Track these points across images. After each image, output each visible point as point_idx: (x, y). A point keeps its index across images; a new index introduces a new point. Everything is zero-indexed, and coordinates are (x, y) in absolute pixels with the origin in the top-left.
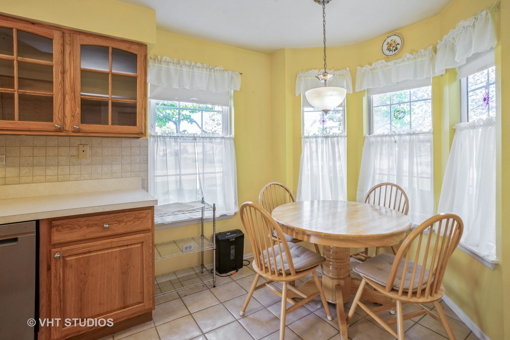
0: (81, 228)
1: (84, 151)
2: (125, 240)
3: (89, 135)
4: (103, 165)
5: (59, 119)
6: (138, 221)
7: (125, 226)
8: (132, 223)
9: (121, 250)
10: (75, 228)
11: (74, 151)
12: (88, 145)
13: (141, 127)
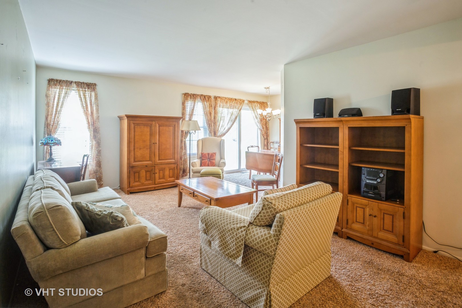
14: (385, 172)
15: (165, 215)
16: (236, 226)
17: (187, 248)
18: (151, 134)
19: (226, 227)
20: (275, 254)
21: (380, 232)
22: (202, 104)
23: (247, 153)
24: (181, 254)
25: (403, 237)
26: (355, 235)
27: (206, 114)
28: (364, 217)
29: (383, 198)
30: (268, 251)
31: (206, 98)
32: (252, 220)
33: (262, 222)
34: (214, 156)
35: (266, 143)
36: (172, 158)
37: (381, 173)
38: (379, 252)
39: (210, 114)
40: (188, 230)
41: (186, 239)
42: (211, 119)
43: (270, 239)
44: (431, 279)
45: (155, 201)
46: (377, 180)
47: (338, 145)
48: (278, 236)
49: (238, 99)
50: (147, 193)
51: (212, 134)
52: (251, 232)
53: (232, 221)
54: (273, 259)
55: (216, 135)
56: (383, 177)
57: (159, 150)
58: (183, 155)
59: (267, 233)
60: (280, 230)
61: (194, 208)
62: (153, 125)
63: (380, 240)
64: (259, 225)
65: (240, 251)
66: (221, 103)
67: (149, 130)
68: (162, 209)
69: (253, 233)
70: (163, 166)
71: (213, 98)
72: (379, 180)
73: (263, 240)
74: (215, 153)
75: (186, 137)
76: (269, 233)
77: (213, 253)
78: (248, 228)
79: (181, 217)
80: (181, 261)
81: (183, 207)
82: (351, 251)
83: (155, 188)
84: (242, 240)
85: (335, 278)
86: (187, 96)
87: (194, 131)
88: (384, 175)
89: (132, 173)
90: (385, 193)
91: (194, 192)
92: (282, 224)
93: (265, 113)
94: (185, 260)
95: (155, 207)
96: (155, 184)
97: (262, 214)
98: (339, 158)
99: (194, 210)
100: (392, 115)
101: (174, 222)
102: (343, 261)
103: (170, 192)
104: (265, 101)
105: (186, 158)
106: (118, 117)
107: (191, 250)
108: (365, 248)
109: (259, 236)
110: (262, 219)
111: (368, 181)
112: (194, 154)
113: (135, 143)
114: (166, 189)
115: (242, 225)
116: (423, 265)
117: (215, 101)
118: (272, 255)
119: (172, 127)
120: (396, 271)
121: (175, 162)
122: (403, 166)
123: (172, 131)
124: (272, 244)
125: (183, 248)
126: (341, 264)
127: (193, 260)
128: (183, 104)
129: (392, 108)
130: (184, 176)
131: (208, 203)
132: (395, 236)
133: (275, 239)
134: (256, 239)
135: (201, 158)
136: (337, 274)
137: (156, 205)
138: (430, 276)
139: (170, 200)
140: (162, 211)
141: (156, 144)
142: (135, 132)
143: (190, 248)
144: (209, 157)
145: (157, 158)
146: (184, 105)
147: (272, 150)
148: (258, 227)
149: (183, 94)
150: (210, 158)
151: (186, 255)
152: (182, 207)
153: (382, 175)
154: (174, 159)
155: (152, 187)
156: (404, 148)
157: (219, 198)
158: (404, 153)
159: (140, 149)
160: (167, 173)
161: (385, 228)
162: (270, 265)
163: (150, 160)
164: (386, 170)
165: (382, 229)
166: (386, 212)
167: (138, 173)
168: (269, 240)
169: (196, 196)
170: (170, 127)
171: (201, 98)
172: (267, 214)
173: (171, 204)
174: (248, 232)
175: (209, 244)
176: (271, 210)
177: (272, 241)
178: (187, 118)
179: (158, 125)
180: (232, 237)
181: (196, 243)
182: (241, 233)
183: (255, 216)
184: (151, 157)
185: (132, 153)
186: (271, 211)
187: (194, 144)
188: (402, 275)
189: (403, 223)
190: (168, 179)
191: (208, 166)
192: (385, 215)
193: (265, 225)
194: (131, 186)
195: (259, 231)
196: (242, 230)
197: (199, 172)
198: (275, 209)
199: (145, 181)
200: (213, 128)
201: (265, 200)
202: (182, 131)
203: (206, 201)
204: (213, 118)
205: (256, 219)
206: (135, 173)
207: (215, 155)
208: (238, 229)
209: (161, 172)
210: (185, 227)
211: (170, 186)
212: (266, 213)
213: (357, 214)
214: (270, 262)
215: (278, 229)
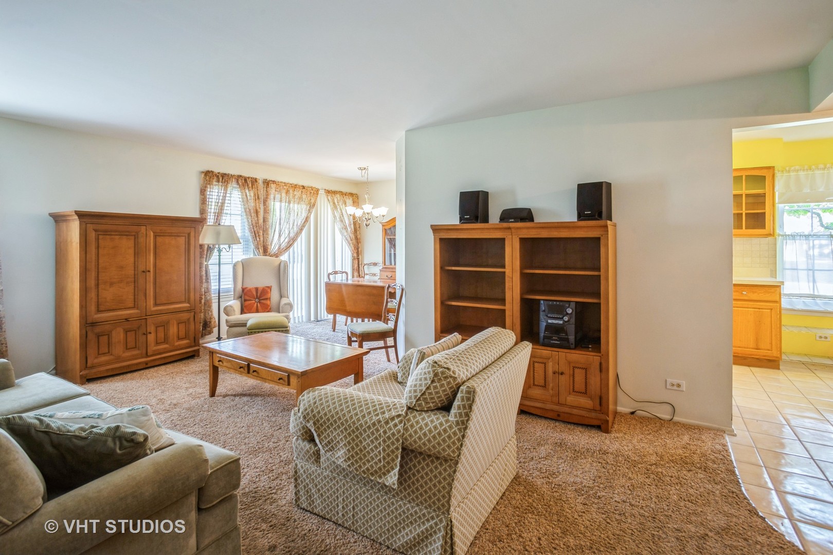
2: (757, 305)
13: (770, 229)
14: (573, 305)
15: (186, 416)
16: (383, 418)
17: (257, 474)
18: (138, 252)
19: (362, 422)
20: (459, 456)
21: (570, 396)
22: (240, 194)
23: (328, 285)
24: (247, 490)
25: (601, 398)
26: (532, 407)
27: (248, 212)
28: (545, 378)
29: (572, 344)
30: (448, 451)
31: (248, 181)
32: (411, 403)
33: (431, 404)
34: (267, 292)
35: (356, 266)
36: (184, 300)
37: (569, 307)
38: (569, 426)
39: (257, 212)
40: (247, 440)
41: (247, 457)
42: (257, 223)
43: (450, 430)
44: (638, 451)
45: (155, 391)
46: (562, 318)
47: (504, 267)
48: (465, 422)
49: (308, 187)
50: (129, 375)
51: (260, 250)
52: (414, 423)
53: (371, 409)
54: (457, 463)
55: (267, 252)
56: (571, 313)
57: (155, 283)
58: (203, 293)
59: (444, 420)
60: (467, 412)
61: (245, 395)
62: (143, 233)
63: (569, 408)
64: (426, 409)
65: (393, 460)
66: (277, 192)
67: (133, 245)
68: (175, 405)
69: (417, 425)
70: (165, 318)
71: (260, 182)
72: (566, 319)
73: (439, 434)
74: (270, 288)
75: (208, 258)
76: (447, 421)
77: (325, 474)
78: (405, 417)
79: (224, 416)
80: (251, 503)
81: (221, 396)
82: (531, 432)
83: (147, 364)
84: (398, 440)
85: (524, 477)
86: (209, 176)
87: (226, 246)
88: (573, 311)
89: (91, 336)
90: (574, 337)
91: (248, 365)
92: (471, 402)
93: (358, 213)
94: (260, 499)
95: (157, 404)
96: (147, 355)
97: (432, 389)
98: (506, 287)
99: (245, 399)
100: (578, 220)
101: (210, 428)
102: (526, 449)
103: (184, 369)
104: (354, 191)
105: (208, 298)
106: (50, 216)
107: (265, 477)
108: (549, 423)
109: (431, 428)
110: (432, 398)
111: (550, 321)
112: (227, 291)
113: (98, 272)
114: (172, 364)
115: (394, 413)
116: (625, 434)
117: (265, 189)
118: (455, 457)
119: (184, 238)
120: (598, 449)
121: (190, 307)
122: (597, 295)
123: (184, 245)
124: (455, 438)
125: (248, 477)
126: (524, 454)
127: (275, 496)
128: (203, 192)
129: (577, 210)
130: (205, 335)
131: (283, 383)
132: (589, 399)
133: (460, 430)
134: (425, 434)
135: (241, 297)
136: (524, 470)
137: (159, 398)
138: (637, 447)
139: (187, 385)
140: (178, 410)
141: (147, 273)
142: (98, 247)
143: (261, 473)
144: (259, 295)
145: (152, 302)
146: (204, 195)
147: (367, 277)
148: (423, 413)
149: (203, 172)
150: (260, 297)
151: (259, 489)
152: (218, 396)
153: (569, 311)
154: (189, 302)
155: (140, 363)
156: (599, 269)
157: (306, 371)
158: (600, 276)
159: (112, 284)
160: (173, 330)
161: (576, 389)
162: (449, 475)
163: (134, 307)
164: (574, 303)
165: (571, 391)
166: (576, 366)
167: (107, 336)
168: (450, 432)
169: (254, 371)
170: (178, 239)
171: (238, 182)
172: (441, 388)
173: (193, 393)
174: (408, 425)
175: (315, 460)
176: (449, 380)
177: (455, 434)
178: (211, 220)
179: (152, 233)
180: (376, 439)
181: (270, 461)
182: (395, 428)
183: (417, 395)
184: (136, 300)
185: (92, 295)
186: (449, 383)
187: (227, 271)
188: (605, 453)
189: (600, 377)
190: (177, 344)
191: (257, 311)
192: (576, 370)
193: (435, 408)
194: (89, 364)
195: (428, 420)
196: (396, 423)
197: (244, 325)
198: (455, 379)
199: (124, 352)
200: (262, 239)
201: (435, 365)
202: (201, 246)
203: (280, 379)
204: (261, 221)
205: (421, 400)
206: (98, 336)
207: (269, 290)
208: (387, 423)
209: (161, 329)
210: (239, 435)
211: (179, 358)
212: (439, 388)
213: (535, 374)
214: (450, 469)
215: (465, 411)
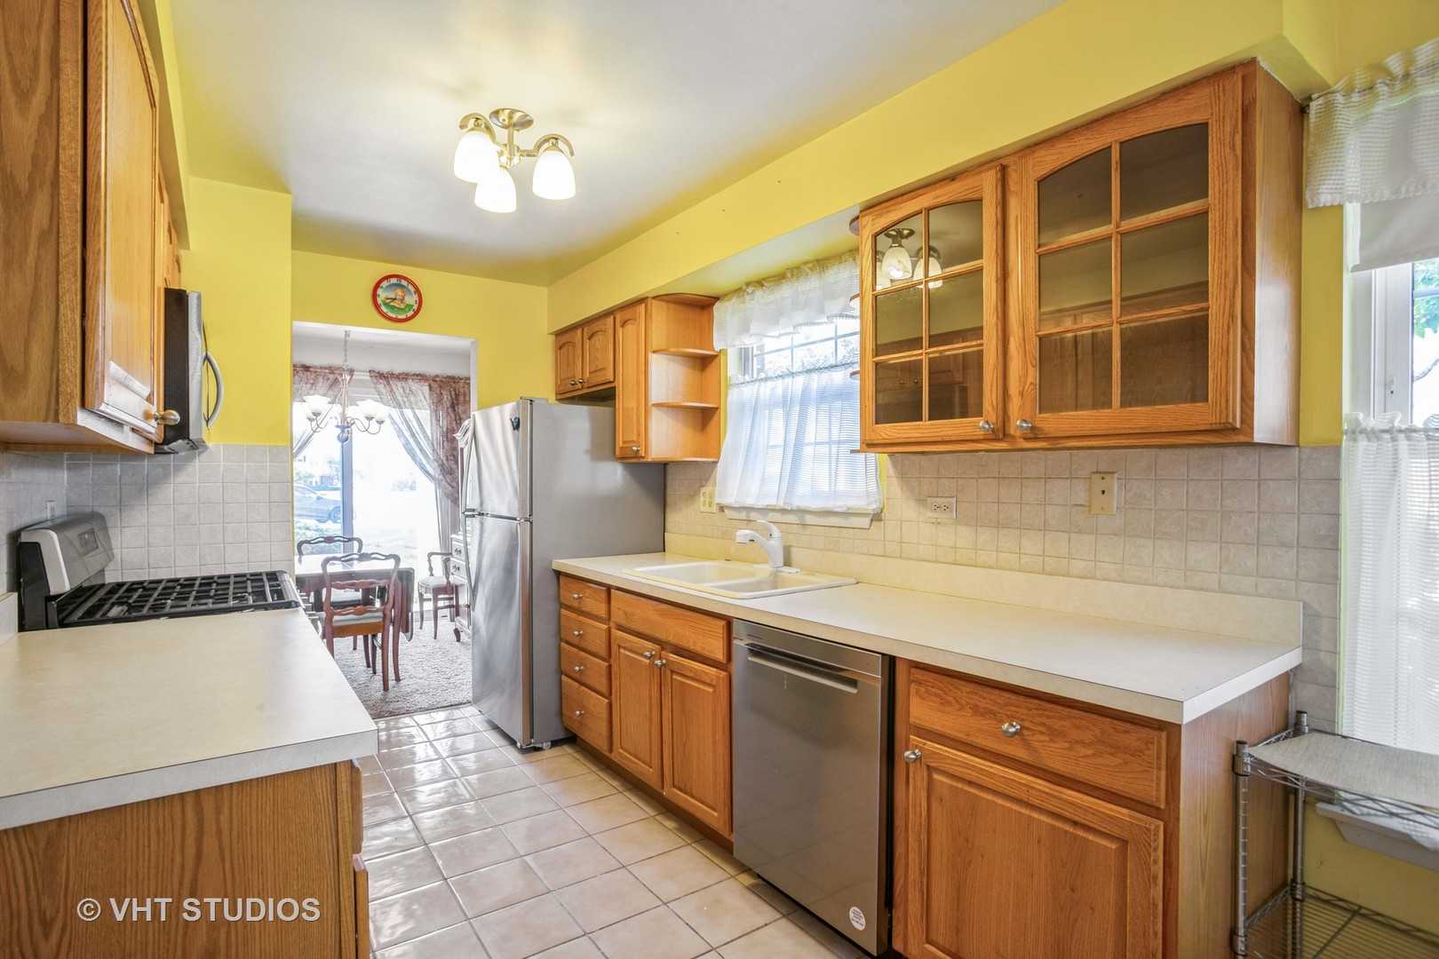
0: (960, 709)
1: (1103, 492)
2: (1065, 801)
3: (1063, 445)
4: (1159, 539)
5: (993, 406)
6: (1111, 754)
7: (1065, 752)
8: (1090, 752)
9: (1053, 827)
10: (950, 704)
11: (1080, 494)
12: (1115, 473)
13: (1224, 404)
